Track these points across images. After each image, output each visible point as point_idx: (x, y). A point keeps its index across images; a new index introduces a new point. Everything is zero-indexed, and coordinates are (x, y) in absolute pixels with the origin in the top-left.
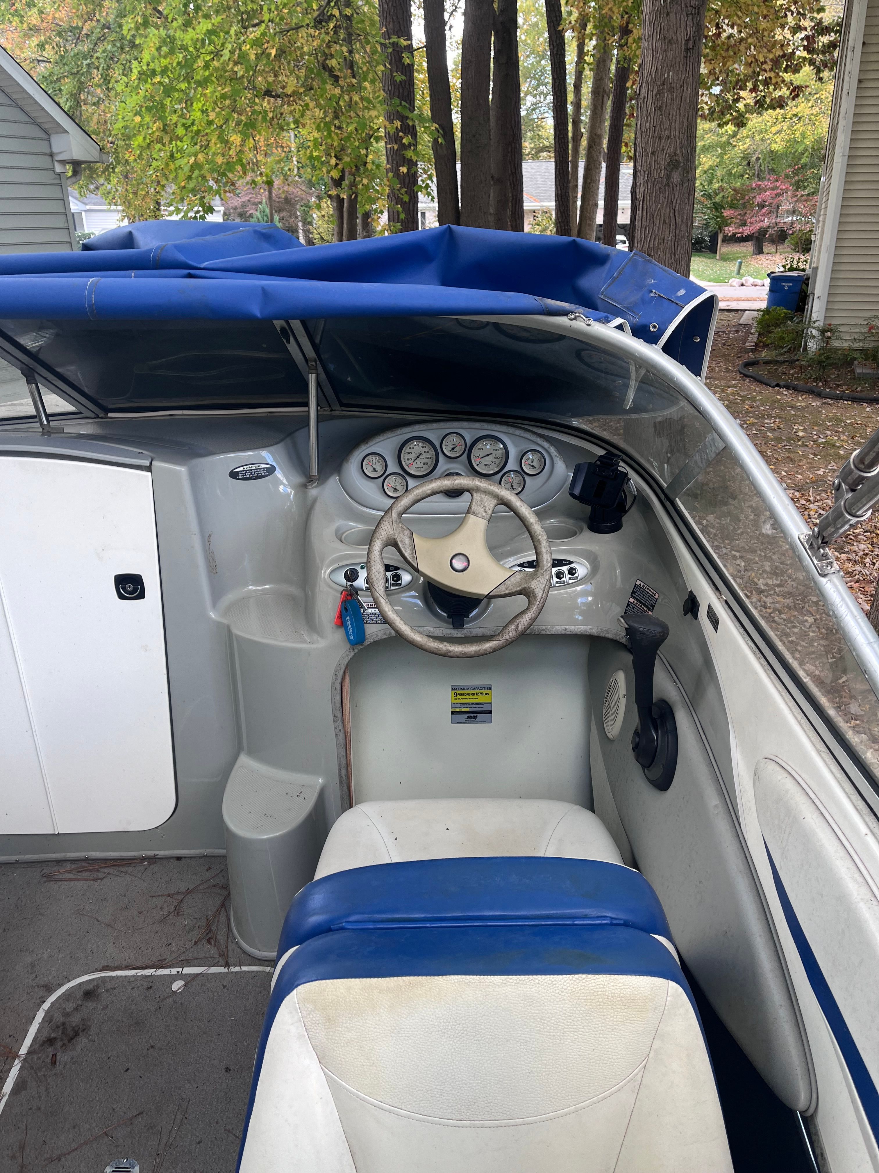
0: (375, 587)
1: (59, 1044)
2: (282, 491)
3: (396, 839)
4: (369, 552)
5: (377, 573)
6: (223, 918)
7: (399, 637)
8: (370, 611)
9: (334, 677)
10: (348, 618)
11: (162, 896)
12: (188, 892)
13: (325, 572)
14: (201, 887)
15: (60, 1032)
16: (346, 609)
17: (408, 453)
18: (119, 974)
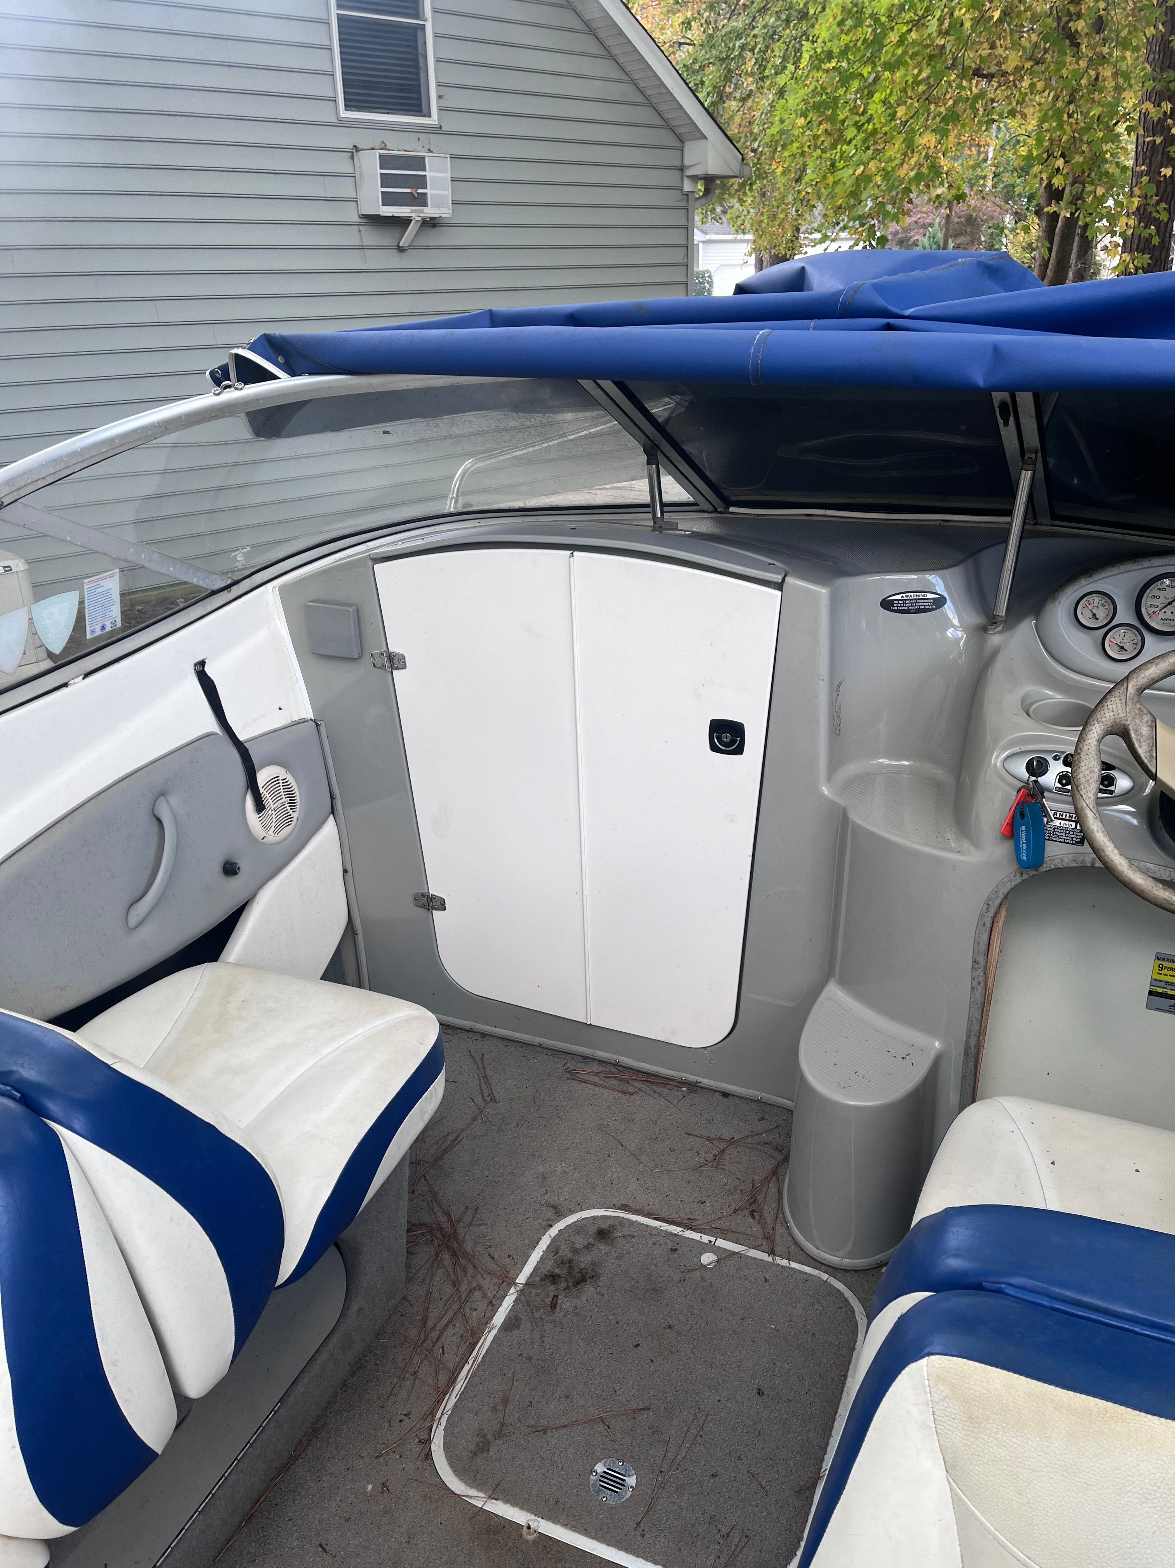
0: (1082, 793)
1: (563, 1285)
2: (950, 635)
3: (1053, 1163)
4: (1081, 739)
5: (1087, 772)
6: (773, 1190)
7: (1108, 871)
8: (1057, 823)
9: (985, 907)
10: (1024, 828)
11: (700, 1136)
12: (732, 1142)
13: (997, 757)
14: (750, 1140)
15: (566, 1270)
16: (1022, 815)
17: (1155, 597)
18: (639, 1221)
